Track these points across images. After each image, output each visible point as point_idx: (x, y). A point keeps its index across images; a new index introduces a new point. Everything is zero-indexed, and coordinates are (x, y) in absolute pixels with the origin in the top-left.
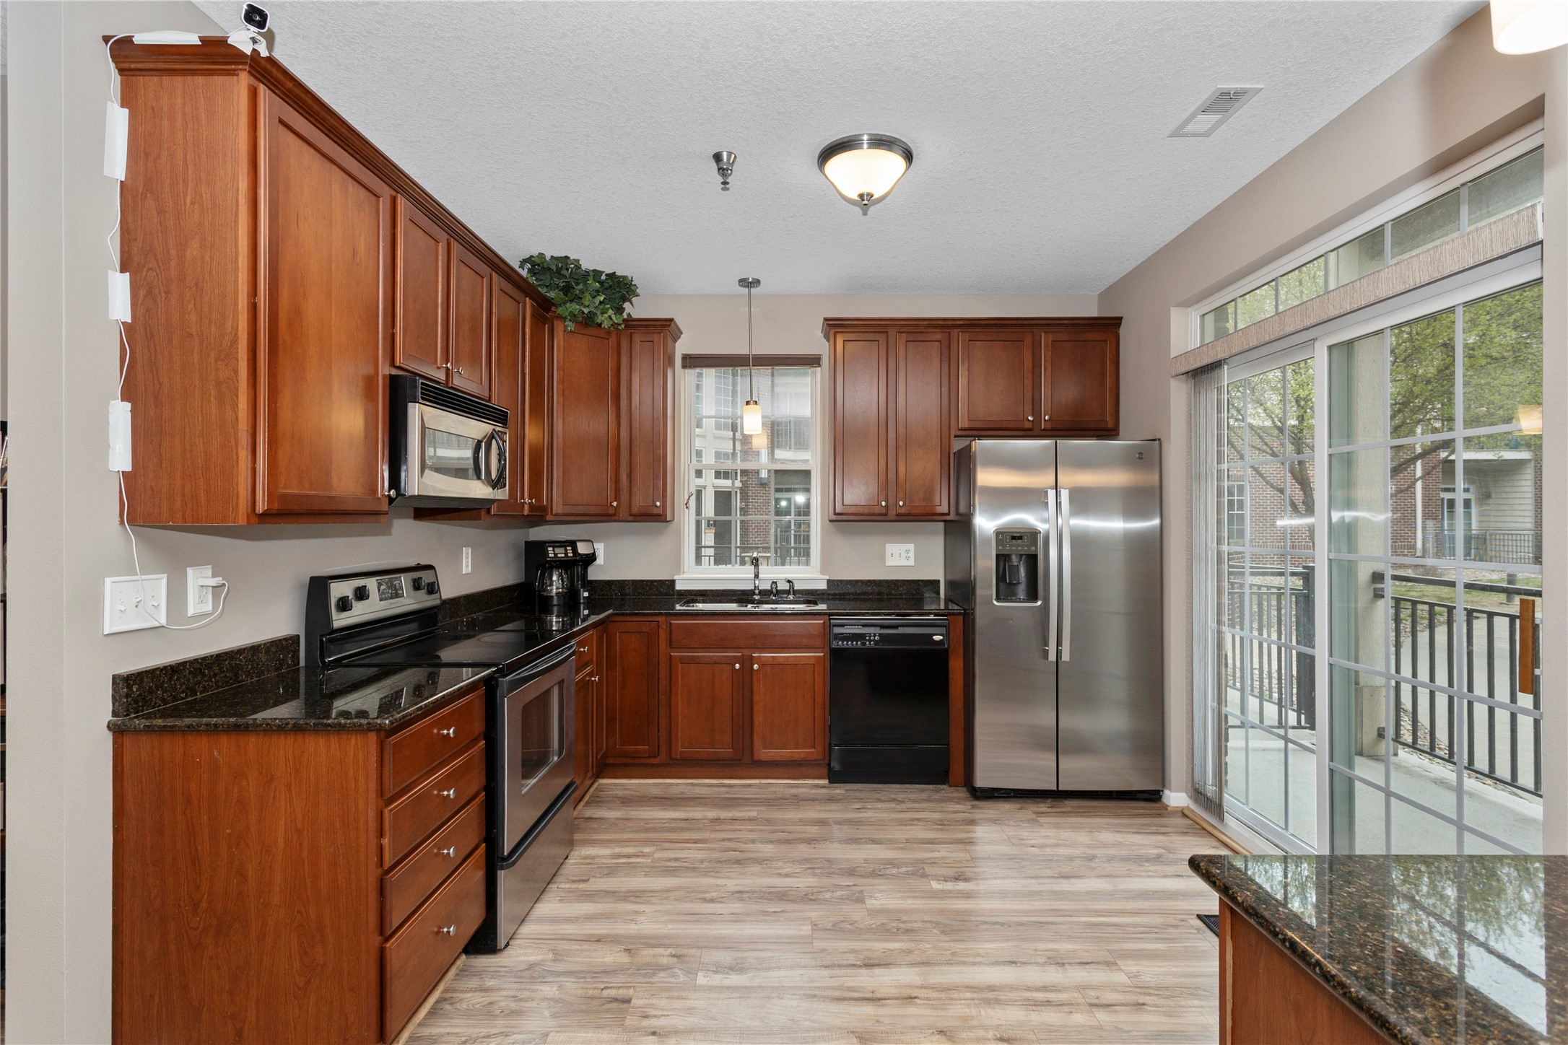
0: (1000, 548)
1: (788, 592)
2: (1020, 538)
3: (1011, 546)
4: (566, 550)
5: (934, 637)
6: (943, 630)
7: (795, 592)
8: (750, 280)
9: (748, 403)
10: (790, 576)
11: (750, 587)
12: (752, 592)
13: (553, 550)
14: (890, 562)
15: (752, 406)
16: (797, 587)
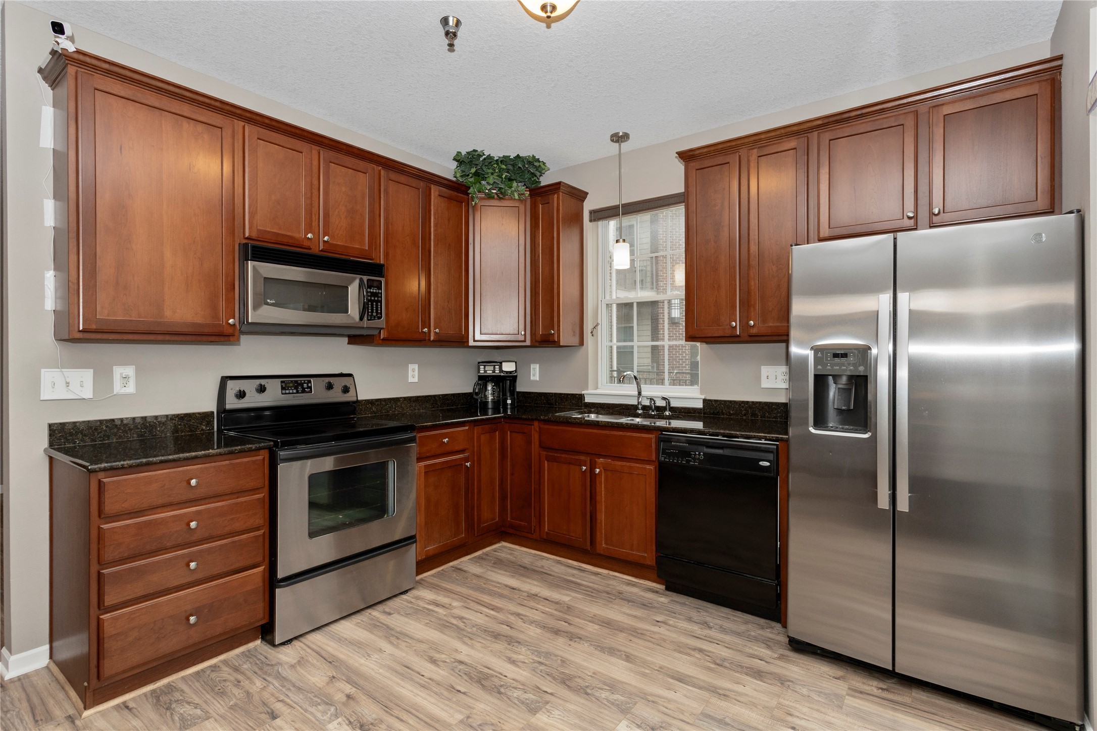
0: (819, 367)
1: (664, 409)
2: (845, 355)
3: (832, 366)
4: (494, 368)
5: (761, 463)
6: (771, 456)
7: (672, 409)
8: (621, 134)
9: (617, 241)
10: (666, 395)
11: (634, 402)
12: (635, 407)
13: (484, 368)
14: (765, 384)
15: (621, 244)
16: (674, 404)
